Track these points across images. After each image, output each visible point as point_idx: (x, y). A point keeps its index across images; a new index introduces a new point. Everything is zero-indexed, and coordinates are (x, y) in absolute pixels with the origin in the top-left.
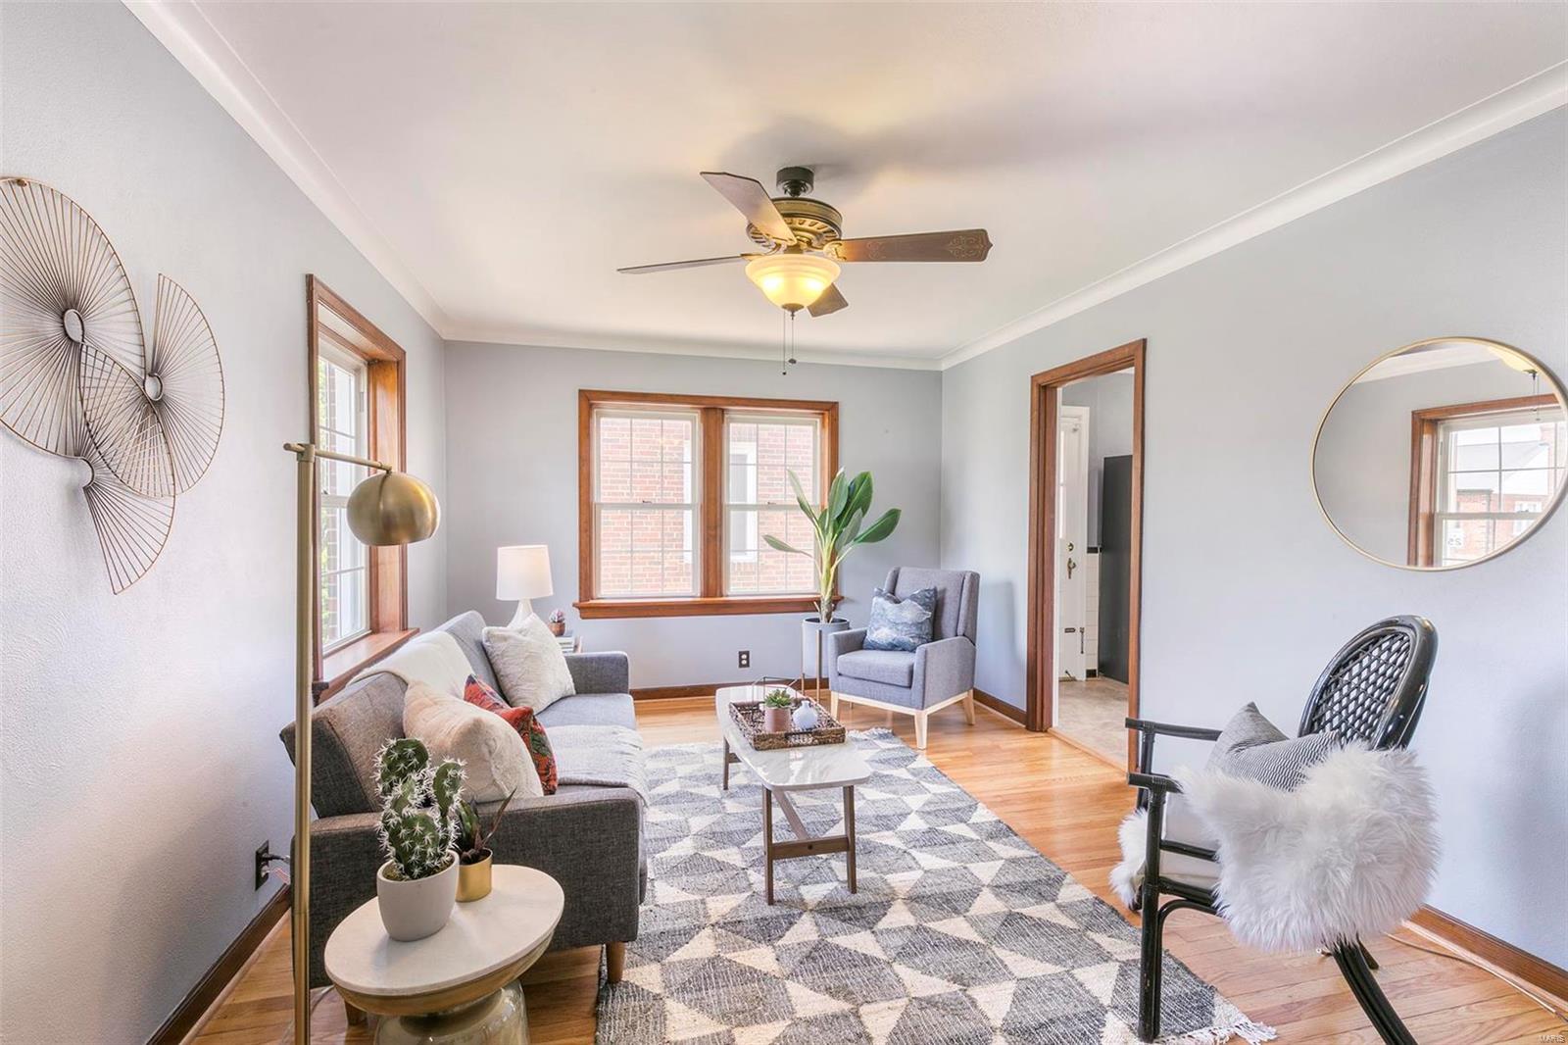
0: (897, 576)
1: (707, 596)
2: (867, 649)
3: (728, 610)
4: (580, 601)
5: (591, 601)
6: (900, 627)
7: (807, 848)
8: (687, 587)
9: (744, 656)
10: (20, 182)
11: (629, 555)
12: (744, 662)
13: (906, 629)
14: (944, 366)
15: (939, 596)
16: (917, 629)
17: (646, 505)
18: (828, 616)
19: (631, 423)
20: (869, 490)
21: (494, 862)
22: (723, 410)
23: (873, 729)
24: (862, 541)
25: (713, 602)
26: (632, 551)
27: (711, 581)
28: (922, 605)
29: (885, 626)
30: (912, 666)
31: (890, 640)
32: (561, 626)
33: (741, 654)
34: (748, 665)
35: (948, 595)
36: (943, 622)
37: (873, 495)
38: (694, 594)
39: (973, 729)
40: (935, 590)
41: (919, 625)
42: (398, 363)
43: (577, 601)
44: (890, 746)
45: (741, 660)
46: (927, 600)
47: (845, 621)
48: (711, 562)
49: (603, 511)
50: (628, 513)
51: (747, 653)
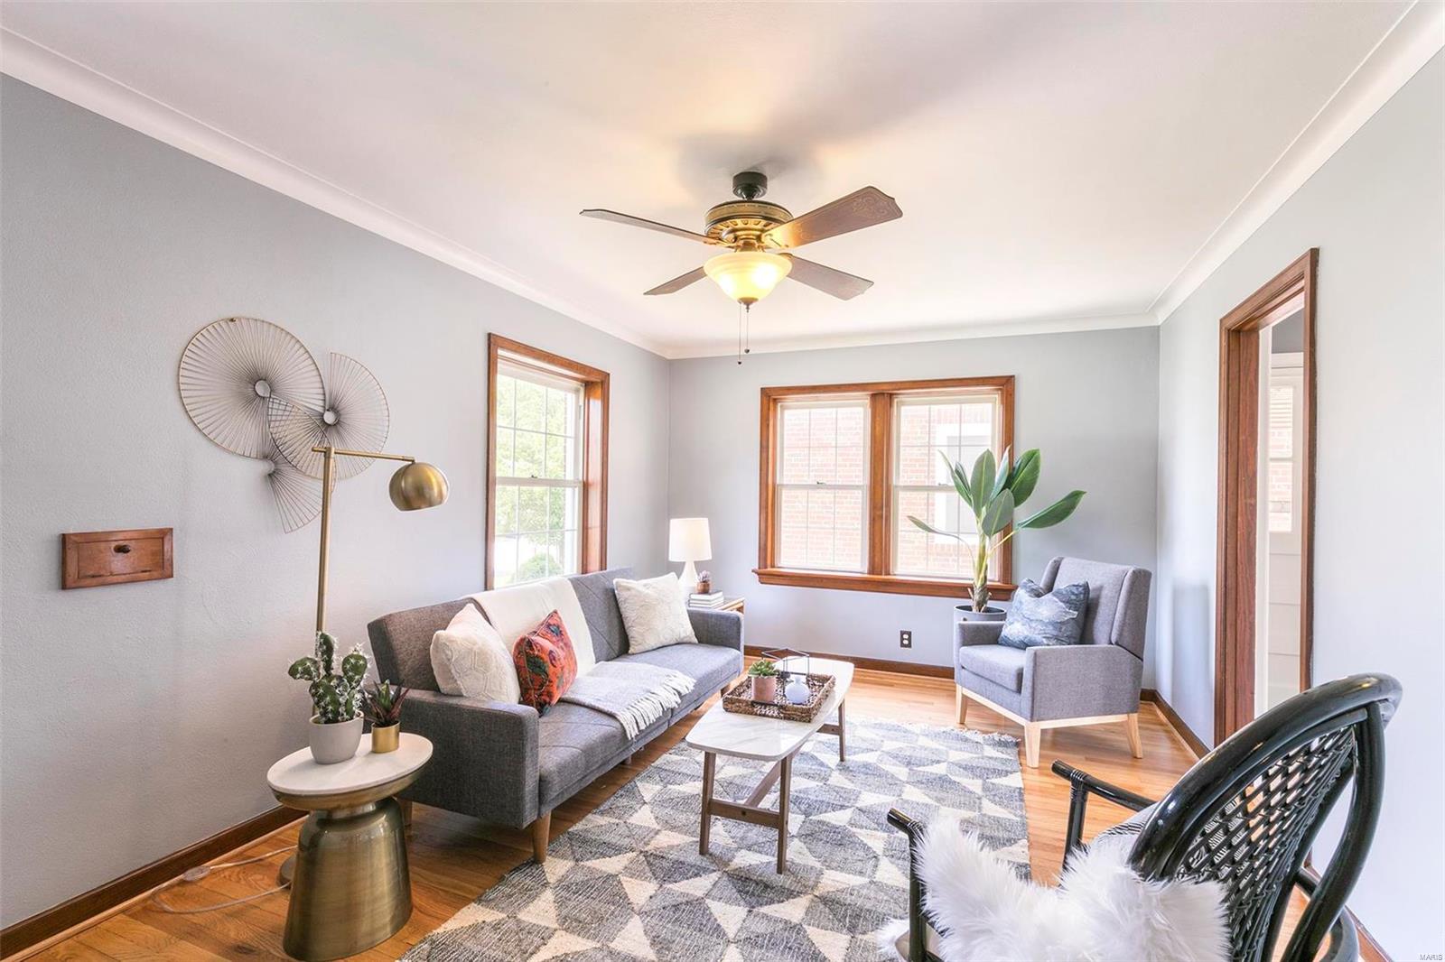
0: (1058, 568)
1: (873, 574)
2: (1001, 644)
3: (888, 589)
4: (759, 568)
5: (774, 569)
6: (1034, 625)
7: (740, 813)
8: (855, 563)
9: (906, 636)
10: (232, 320)
11: (832, 531)
12: (906, 642)
13: (1039, 627)
14: (1160, 320)
15: (1091, 595)
16: (1055, 628)
17: (819, 485)
18: (980, 604)
19: (810, 413)
20: (1036, 469)
21: (402, 729)
22: (891, 395)
23: (995, 734)
24: (1026, 526)
25: (879, 580)
26: (834, 528)
27: (876, 560)
28: (1063, 602)
29: (1018, 621)
30: (1022, 669)
31: (1022, 638)
32: (704, 586)
33: (903, 633)
34: (909, 645)
35: (1105, 593)
36: (1096, 624)
37: (1040, 474)
38: (861, 570)
39: (1139, 763)
40: (1086, 587)
41: (1058, 625)
42: (602, 382)
43: (757, 568)
44: (1000, 755)
45: (902, 639)
46: (1073, 597)
47: (1002, 611)
48: (877, 540)
49: (784, 491)
50: (804, 492)
51: (909, 634)
